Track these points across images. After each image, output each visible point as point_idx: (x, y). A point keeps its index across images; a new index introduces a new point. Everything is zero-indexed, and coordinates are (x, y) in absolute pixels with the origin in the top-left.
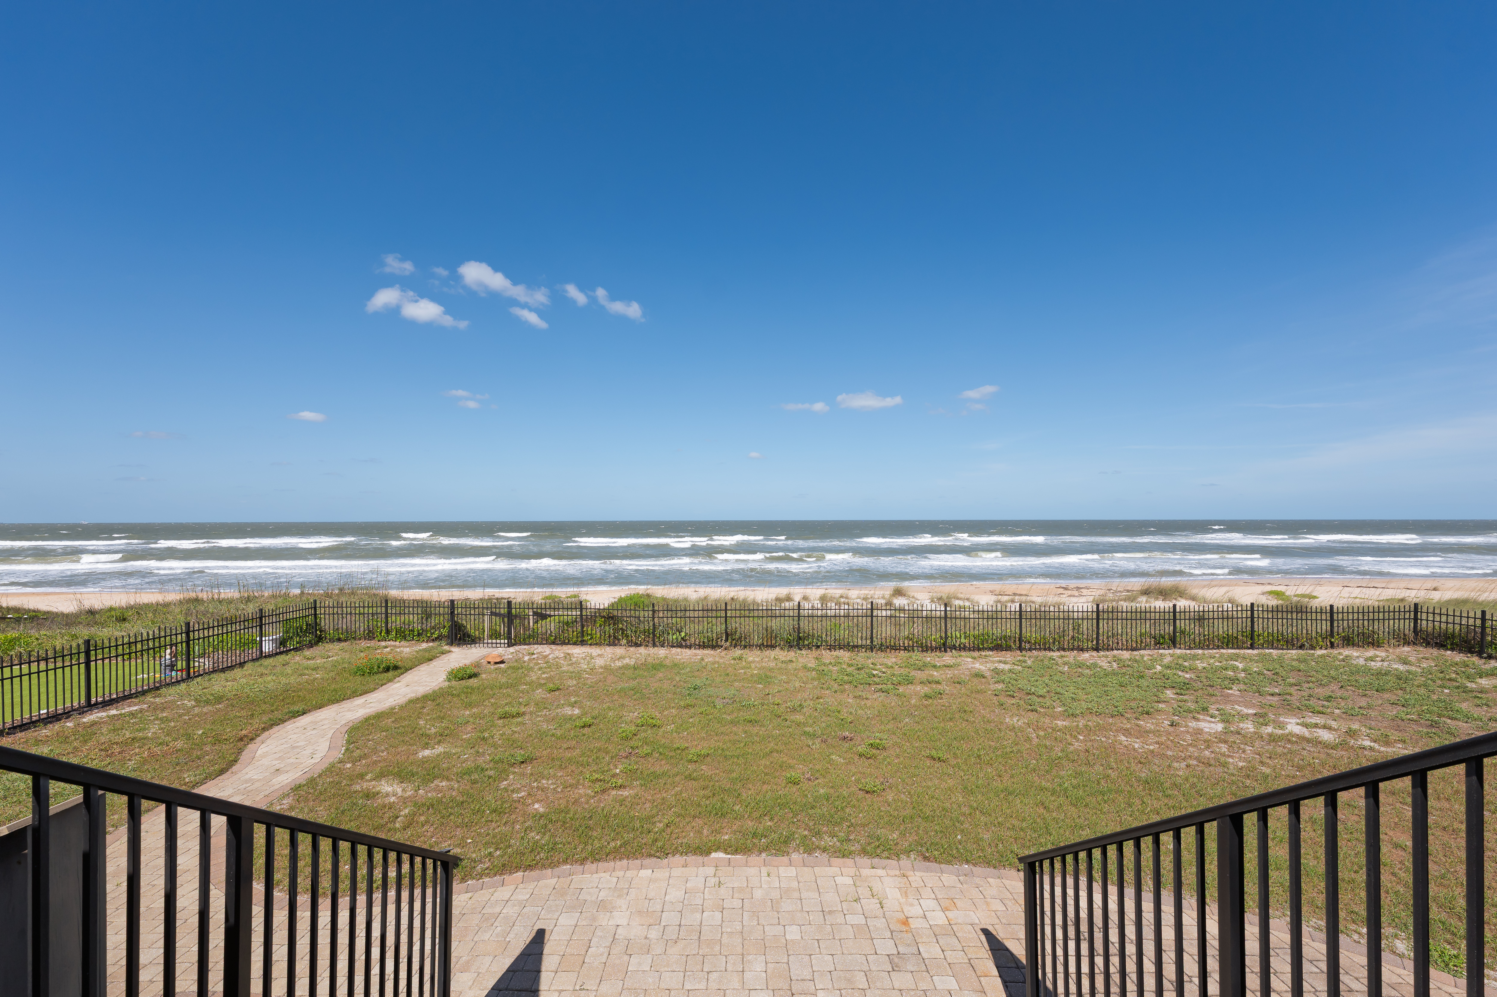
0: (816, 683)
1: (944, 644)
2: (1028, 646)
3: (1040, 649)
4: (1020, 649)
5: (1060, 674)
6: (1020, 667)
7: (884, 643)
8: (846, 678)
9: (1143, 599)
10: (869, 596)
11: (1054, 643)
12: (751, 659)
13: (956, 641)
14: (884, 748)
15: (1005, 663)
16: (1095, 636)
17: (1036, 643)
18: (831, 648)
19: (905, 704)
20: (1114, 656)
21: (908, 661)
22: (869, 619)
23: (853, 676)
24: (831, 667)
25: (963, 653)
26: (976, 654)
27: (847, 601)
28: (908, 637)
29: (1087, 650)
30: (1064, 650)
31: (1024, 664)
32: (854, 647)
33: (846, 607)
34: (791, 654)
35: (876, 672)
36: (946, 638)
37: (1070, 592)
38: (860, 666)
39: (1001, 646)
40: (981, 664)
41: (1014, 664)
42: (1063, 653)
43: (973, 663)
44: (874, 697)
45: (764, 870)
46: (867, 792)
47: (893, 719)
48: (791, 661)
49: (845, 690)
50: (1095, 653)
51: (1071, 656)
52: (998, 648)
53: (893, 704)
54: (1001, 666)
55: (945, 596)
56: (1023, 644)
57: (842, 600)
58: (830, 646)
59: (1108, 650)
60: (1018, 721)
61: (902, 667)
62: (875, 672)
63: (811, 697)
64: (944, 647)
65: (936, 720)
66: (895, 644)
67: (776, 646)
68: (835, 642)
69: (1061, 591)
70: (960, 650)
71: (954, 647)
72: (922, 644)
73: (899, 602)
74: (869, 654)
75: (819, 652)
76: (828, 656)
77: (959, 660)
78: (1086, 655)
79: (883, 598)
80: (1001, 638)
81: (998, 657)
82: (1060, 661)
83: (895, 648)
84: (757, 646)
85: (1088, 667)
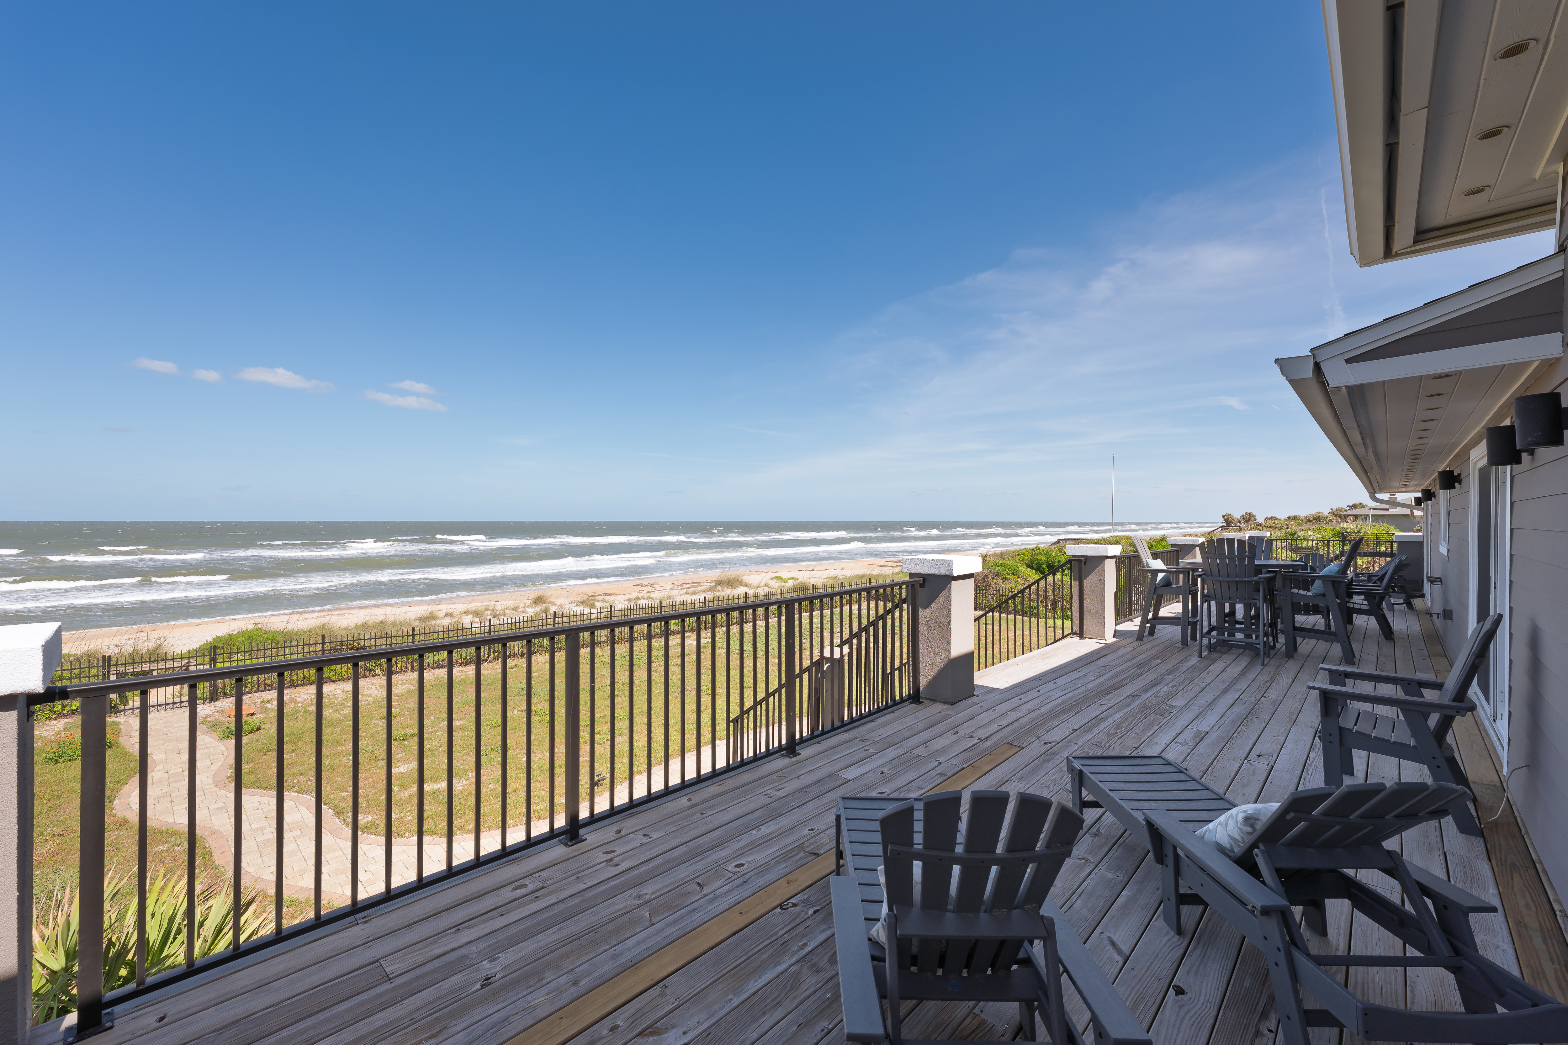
37: (643, 588)
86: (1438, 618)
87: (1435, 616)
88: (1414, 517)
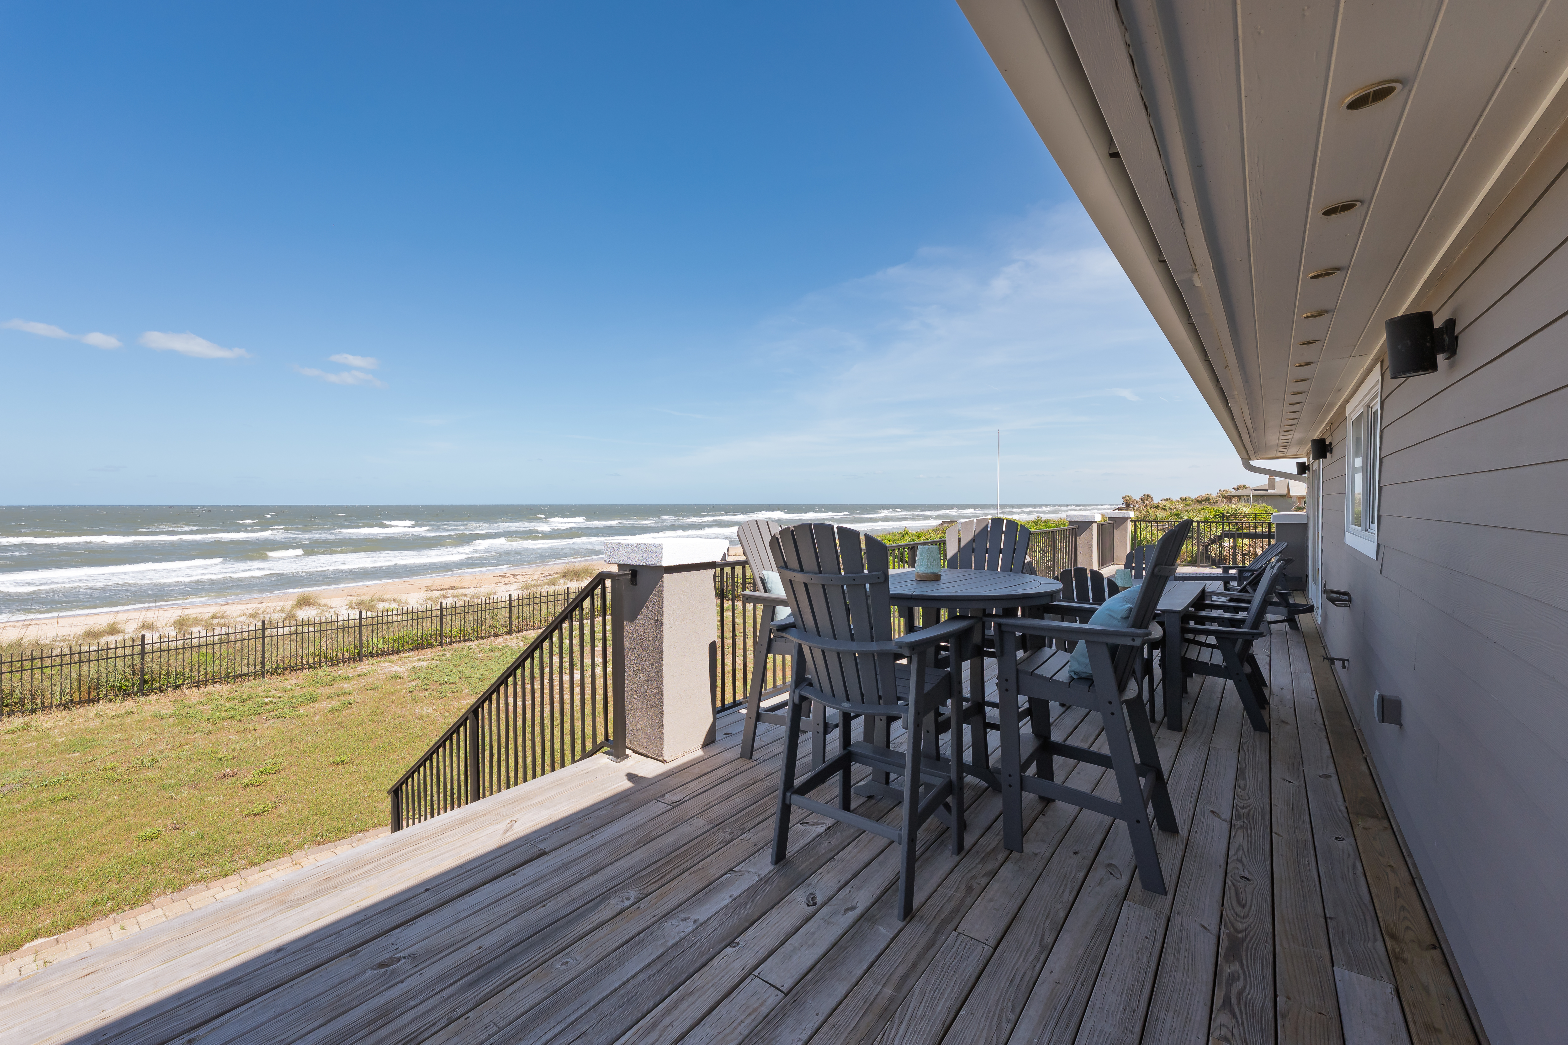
0: (177, 730)
1: (359, 654)
2: (448, 640)
3: (460, 641)
4: (441, 644)
5: (474, 660)
6: (439, 662)
7: (281, 664)
8: (224, 714)
9: (562, 581)
10: (260, 612)
11: (473, 633)
12: (48, 725)
13: (373, 648)
14: (278, 771)
15: (424, 660)
16: (508, 622)
17: (456, 636)
18: (198, 685)
19: (306, 723)
20: (523, 637)
21: (313, 679)
22: (260, 642)
23: (236, 710)
24: (200, 707)
25: (381, 659)
26: (395, 657)
27: (223, 621)
28: (314, 653)
29: (502, 635)
30: (482, 638)
31: (443, 658)
32: (236, 677)
33: (224, 631)
34: (130, 704)
35: (269, 699)
36: (361, 646)
37: (507, 580)
38: (245, 697)
39: (422, 644)
40: (399, 666)
41: (433, 659)
42: (481, 641)
43: (391, 666)
44: (265, 725)
45: (118, 926)
46: (256, 815)
47: (291, 741)
48: (129, 713)
49: (224, 728)
50: (508, 637)
51: (487, 643)
52: (419, 647)
53: (290, 727)
54: (421, 664)
55: (366, 599)
56: (444, 639)
57: (216, 621)
58: (198, 682)
59: (518, 632)
60: (427, 709)
61: (305, 687)
62: (267, 700)
63: (170, 747)
64: (359, 656)
65: (342, 730)
66: (296, 664)
67: (99, 699)
68: (205, 677)
69: (499, 579)
70: (377, 656)
71: (371, 655)
72: (332, 657)
73: (304, 614)
74: (259, 681)
75: (179, 692)
76: (191, 695)
77: (375, 667)
78: (501, 639)
79: (282, 611)
80: (422, 637)
81: (418, 656)
82: (476, 649)
83: (296, 668)
84: (58, 706)
85: (500, 650)
86: (1344, 667)
87: (1338, 664)
88: (1291, 497)
